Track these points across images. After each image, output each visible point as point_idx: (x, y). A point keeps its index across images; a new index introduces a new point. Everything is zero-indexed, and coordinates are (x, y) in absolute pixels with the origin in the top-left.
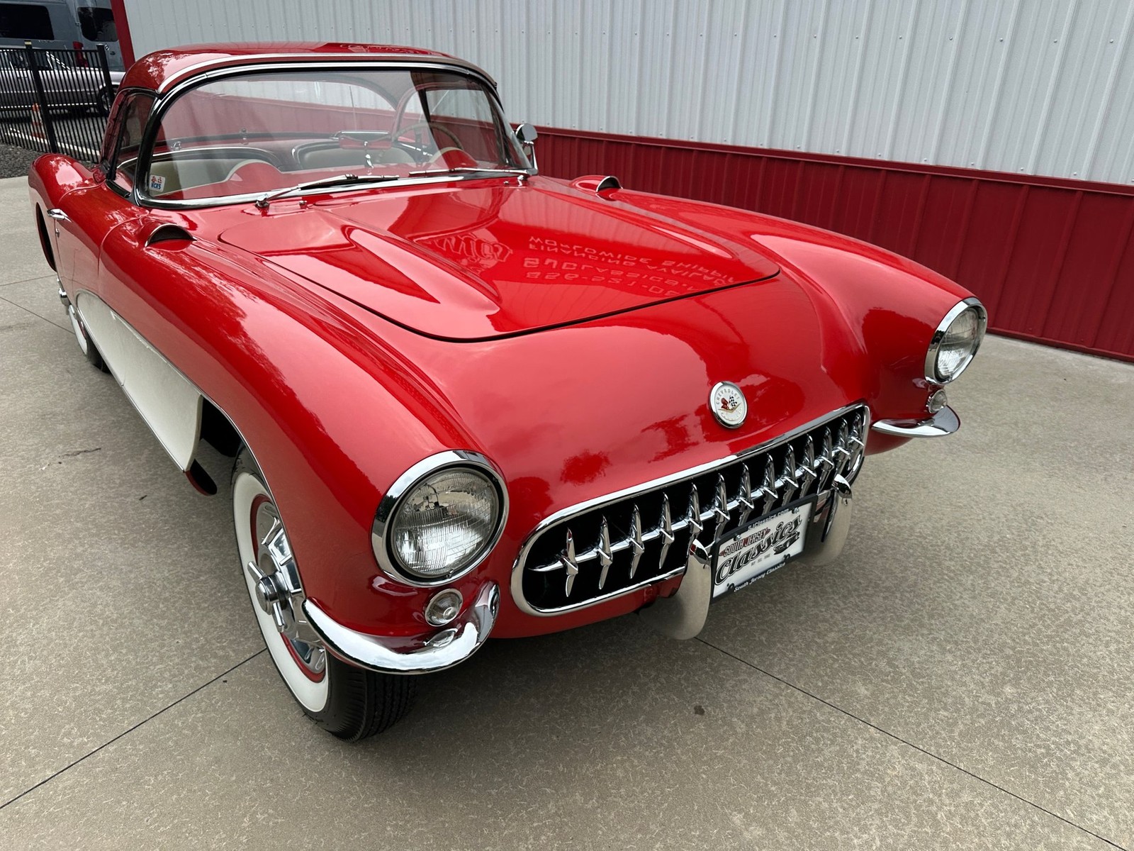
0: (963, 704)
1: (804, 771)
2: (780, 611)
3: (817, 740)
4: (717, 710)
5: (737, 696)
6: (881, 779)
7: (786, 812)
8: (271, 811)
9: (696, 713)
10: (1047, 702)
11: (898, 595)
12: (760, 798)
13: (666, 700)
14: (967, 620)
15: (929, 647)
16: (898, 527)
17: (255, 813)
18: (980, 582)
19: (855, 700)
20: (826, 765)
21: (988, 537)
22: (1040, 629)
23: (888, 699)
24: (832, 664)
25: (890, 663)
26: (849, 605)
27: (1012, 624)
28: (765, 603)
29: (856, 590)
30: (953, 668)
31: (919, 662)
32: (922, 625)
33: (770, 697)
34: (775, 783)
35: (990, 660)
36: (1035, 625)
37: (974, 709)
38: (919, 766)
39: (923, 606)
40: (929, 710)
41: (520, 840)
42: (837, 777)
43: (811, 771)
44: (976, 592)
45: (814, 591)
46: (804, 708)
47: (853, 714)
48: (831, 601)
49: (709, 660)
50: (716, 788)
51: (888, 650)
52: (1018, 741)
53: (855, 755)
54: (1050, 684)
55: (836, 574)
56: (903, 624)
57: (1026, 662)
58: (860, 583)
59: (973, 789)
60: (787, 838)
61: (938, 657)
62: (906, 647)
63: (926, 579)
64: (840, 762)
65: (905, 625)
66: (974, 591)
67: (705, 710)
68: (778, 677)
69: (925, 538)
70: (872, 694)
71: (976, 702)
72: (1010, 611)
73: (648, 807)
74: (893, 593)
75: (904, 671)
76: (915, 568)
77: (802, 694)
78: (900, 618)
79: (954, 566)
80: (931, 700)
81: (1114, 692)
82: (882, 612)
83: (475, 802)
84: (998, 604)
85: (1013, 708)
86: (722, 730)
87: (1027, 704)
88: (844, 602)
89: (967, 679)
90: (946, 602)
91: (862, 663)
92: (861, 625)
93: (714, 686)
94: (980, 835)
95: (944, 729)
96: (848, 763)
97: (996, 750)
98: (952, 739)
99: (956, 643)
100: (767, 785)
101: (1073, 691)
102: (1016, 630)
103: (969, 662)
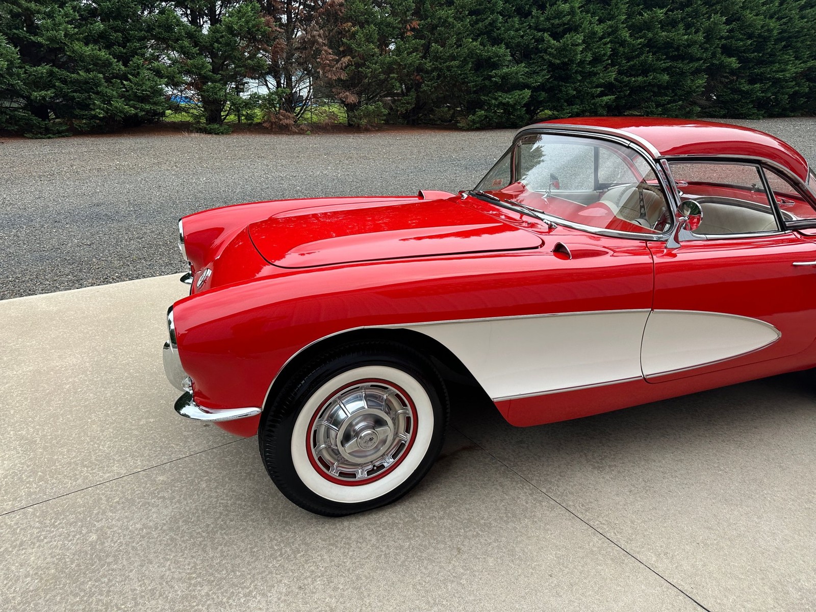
0: (111, 511)
2: (241, 473)
3: (155, 452)
4: (201, 430)
5: (202, 438)
6: (118, 461)
10: (68, 549)
11: (204, 534)
14: (151, 556)
15: (154, 521)
18: (170, 595)
19: (159, 473)
20: (143, 449)
22: (102, 595)
23: (147, 484)
24: (186, 475)
25: (164, 497)
26: (218, 505)
27: (122, 581)
30: (131, 523)
31: (151, 510)
32: (171, 529)
33: (191, 447)
34: (152, 433)
35: (116, 544)
36: (108, 596)
37: (104, 513)
38: (108, 475)
39: (183, 541)
40: (124, 496)
46: (173, 455)
48: (229, 498)
49: (230, 437)
51: (172, 503)
52: (72, 518)
54: (72, 562)
56: (181, 521)
57: (95, 562)
58: (232, 521)
59: (79, 485)
61: (144, 521)
62: (165, 512)
63: (203, 561)
64: (139, 453)
66: (167, 582)
67: (205, 427)
70: (155, 480)
71: (105, 517)
72: (131, 590)
74: (208, 533)
75: (153, 500)
76: (219, 563)
77: (181, 457)
78: (186, 522)
79: (199, 590)
80: (127, 499)
81: (30, 591)
82: (198, 517)
84: (143, 588)
85: (84, 531)
86: (190, 428)
87: (78, 539)
88: (222, 503)
89: (119, 524)
90: (174, 557)
91: (175, 487)
92: (199, 501)
93: (214, 433)
94: (65, 476)
95: (110, 494)
97: (80, 507)
98: (103, 494)
99: (143, 537)
101: (56, 569)
102: (117, 578)
103: (127, 533)
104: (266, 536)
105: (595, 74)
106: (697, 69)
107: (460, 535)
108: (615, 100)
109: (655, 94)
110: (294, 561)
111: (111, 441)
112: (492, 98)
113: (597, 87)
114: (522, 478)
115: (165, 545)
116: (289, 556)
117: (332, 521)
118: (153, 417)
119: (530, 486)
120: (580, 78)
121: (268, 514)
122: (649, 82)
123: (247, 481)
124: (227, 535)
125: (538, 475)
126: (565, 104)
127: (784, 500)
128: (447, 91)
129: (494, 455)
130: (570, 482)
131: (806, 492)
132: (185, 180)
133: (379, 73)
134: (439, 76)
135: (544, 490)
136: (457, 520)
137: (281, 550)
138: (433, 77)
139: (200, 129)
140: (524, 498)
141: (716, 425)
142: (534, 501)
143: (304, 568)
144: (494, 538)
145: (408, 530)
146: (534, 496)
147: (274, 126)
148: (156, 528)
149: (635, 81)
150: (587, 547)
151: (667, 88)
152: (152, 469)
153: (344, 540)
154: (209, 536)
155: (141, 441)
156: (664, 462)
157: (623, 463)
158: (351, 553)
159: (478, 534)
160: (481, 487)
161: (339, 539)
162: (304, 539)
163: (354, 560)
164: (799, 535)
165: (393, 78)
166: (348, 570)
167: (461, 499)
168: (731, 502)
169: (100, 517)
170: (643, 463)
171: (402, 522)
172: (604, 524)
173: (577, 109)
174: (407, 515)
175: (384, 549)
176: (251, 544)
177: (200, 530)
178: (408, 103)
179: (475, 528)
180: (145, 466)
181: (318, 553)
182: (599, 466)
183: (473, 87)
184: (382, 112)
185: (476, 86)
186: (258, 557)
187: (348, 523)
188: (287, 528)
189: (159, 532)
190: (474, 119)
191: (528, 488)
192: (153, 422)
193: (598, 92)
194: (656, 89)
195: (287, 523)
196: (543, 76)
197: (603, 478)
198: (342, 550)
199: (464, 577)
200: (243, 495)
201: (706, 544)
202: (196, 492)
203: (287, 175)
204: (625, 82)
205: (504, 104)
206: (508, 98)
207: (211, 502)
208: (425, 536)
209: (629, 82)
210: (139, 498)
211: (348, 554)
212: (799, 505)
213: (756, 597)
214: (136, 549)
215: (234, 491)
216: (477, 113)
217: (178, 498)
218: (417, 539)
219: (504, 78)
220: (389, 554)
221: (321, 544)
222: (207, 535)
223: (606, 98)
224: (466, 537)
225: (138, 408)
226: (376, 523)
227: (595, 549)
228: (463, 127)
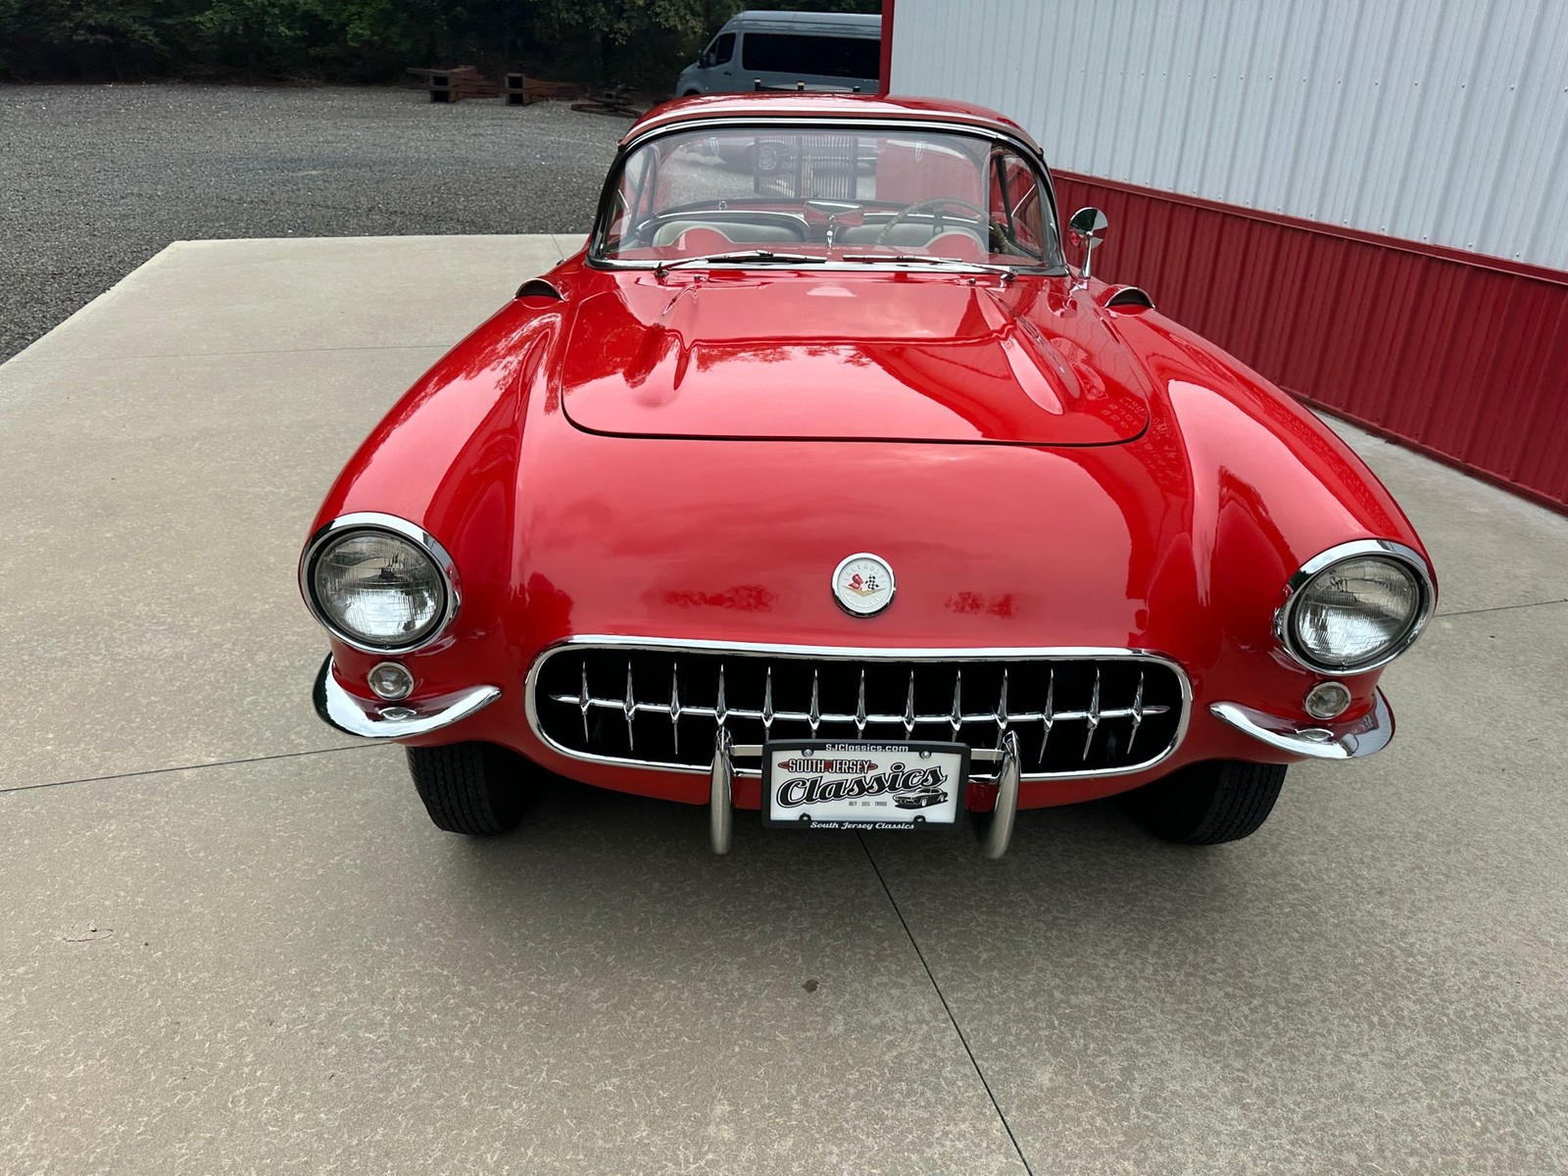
1: (854, 1113)
2: (1047, 939)
3: (911, 1092)
4: (831, 997)
5: (873, 996)
7: (781, 1136)
8: (358, 862)
9: (805, 987)
11: (1257, 1002)
12: (769, 1106)
13: (787, 956)
14: (1333, 1085)
15: (1217, 1085)
16: (1383, 922)
17: (348, 856)
18: (1430, 1053)
19: (1019, 1082)
20: (889, 1123)
21: (1541, 1004)
23: (1068, 1106)
24: (1040, 1028)
25: (1127, 1073)
26: (1159, 978)
27: (1411, 1131)
28: (1039, 921)
29: (1196, 966)
30: (1221, 1127)
31: (1174, 1092)
32: (1242, 1055)
33: (911, 1018)
34: (805, 1103)
35: (1300, 1151)
36: (1456, 1152)
39: (1279, 1034)
40: (1112, 1151)
41: (505, 997)
42: (885, 1142)
43: (861, 1117)
44: (1404, 1062)
45: (1130, 939)
46: (939, 1053)
47: (995, 1095)
48: (1138, 961)
49: (886, 944)
50: (736, 1068)
51: (1147, 1055)
53: (937, 1135)
55: (1191, 935)
56: (1214, 1038)
58: (1214, 961)
60: (749, 1160)
61: (1215, 1103)
63: (1335, 1006)
64: (909, 1131)
65: (1214, 1041)
66: (1403, 1058)
67: (818, 989)
68: (949, 1004)
69: (1411, 955)
70: (1053, 1089)
72: (1431, 1114)
73: (646, 1042)
74: (1253, 996)
75: (1136, 1089)
76: (1335, 983)
77: (956, 1037)
78: (1217, 1029)
79: (1411, 1012)
80: (1130, 1142)
82: (1201, 1009)
83: (506, 944)
84: (1423, 1094)
86: (811, 1019)
88: (1156, 971)
89: (1225, 1151)
90: (1328, 1048)
91: (1086, 1049)
92: (1145, 1007)
93: (858, 972)
96: (919, 1137)
99: (1271, 1102)
100: (793, 1098)
102: (1405, 1141)
103: (1257, 1135)
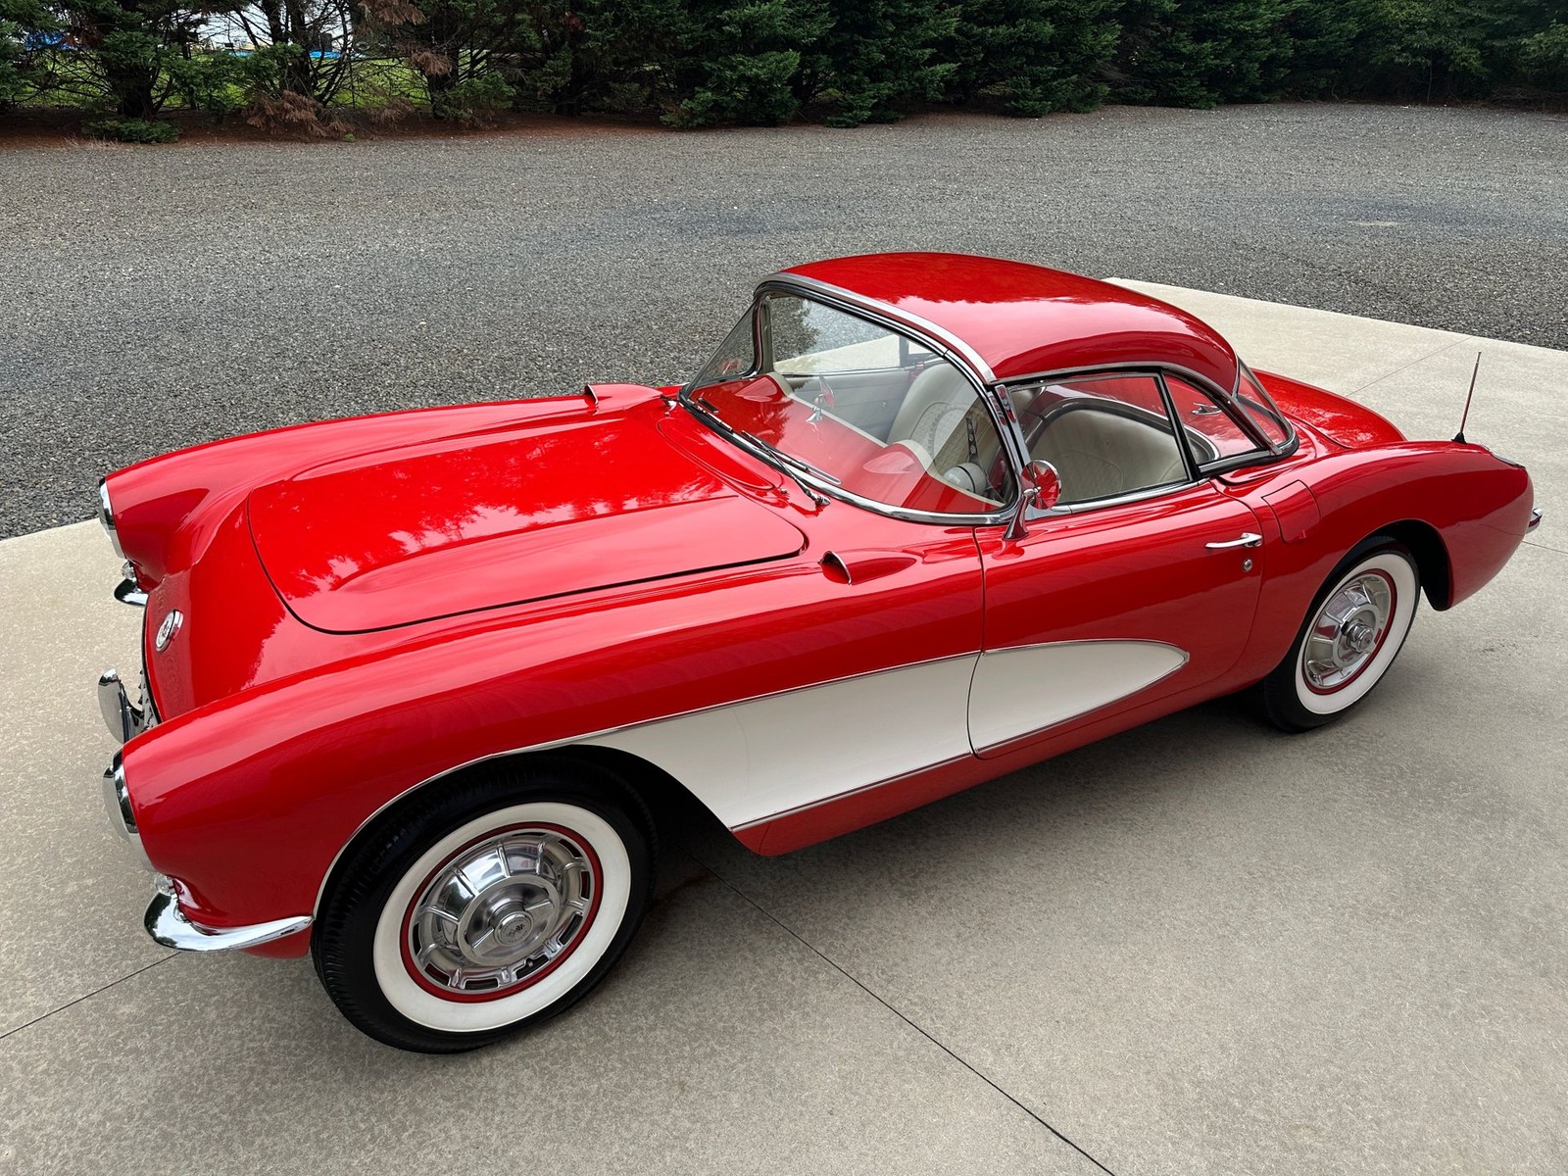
0: (34, 1092)
2: (281, 980)
6: (34, 981)
15: (124, 1103)
20: (81, 948)
23: (98, 1026)
24: (175, 998)
25: (136, 1051)
26: (245, 1052)
30: (79, 1112)
31: (115, 1080)
32: (160, 1115)
35: (56, 1161)
37: (21, 1098)
38: (16, 1015)
39: (187, 1136)
40: (57, 1057)
48: (264, 1036)
51: (154, 1059)
56: (177, 1096)
58: (274, 1083)
61: (104, 1105)
62: (144, 1080)
64: (73, 958)
65: (173, 1096)
70: (115, 1016)
71: (24, 1106)
74: (232, 1114)
75: (116, 1059)
76: (261, 1170)
77: (161, 959)
78: (187, 1096)
80: (64, 1063)
82: (209, 1082)
88: (253, 1049)
89: (56, 1117)
91: (157, 1025)
92: (207, 1049)
95: (27, 1057)
98: (13, 1058)
99: (107, 1139)
103: (73, 1134)
104: (342, 1105)
105: (920, 20)
106: (1103, 11)
107: (684, 1057)
108: (957, 72)
109: (1031, 62)
110: (398, 1148)
111: (11, 937)
112: (725, 66)
113: (925, 45)
114: (786, 931)
115: (153, 1148)
116: (387, 1139)
117: (460, 1058)
118: (91, 874)
119: (798, 944)
120: (891, 28)
121: (342, 1059)
122: (1020, 38)
123: (295, 996)
124: (269, 1112)
125: (812, 920)
126: (867, 79)
127: (1190, 925)
128: (635, 49)
129: (740, 890)
130: (864, 927)
131: (1222, 906)
132: (86, 273)
133: (493, 11)
134: (617, 21)
135: (822, 950)
136: (677, 1029)
137: (371, 1129)
138: (606, 20)
139: (106, 131)
140: (789, 969)
141: (1096, 791)
142: (806, 973)
143: (416, 1159)
144: (739, 1054)
145: (595, 1059)
146: (806, 964)
147: (272, 125)
148: (131, 1118)
149: (992, 35)
150: (889, 1051)
151: (1051, 48)
152: (106, 992)
153: (485, 1094)
154: (234, 1119)
155: (74, 930)
156: (1012, 872)
157: (949, 881)
158: (497, 1119)
159: (713, 1050)
160: (719, 957)
161: (475, 1093)
162: (412, 1102)
163: (504, 1131)
164: (1206, 987)
165: (523, 21)
166: (496, 1151)
167: (684, 986)
168: (1111, 939)
169: (15, 1107)
170: (979, 878)
171: (583, 1045)
172: (916, 1004)
173: (889, 88)
174: (592, 1031)
175: (555, 1101)
176: (316, 1125)
177: (216, 1110)
178: (557, 74)
179: (708, 1040)
180: (89, 987)
181: (439, 1127)
182: (910, 892)
183: (687, 43)
184: (503, 93)
185: (693, 40)
186: (331, 1149)
187: (490, 1059)
188: (379, 1084)
189: (137, 1123)
190: (691, 108)
191: (795, 948)
192: (93, 885)
193: (926, 57)
194: (1031, 51)
195: (379, 1075)
196: (823, 23)
197: (917, 913)
198: (482, 1115)
199: (691, 1136)
200: (291, 1027)
201: (1069, 1022)
202: (199, 1030)
203: (311, 253)
204: (976, 35)
205: (749, 79)
206: (756, 68)
207: (230, 1049)
208: (625, 1068)
209: (983, 36)
210: (87, 1059)
211: (492, 1120)
212: (1210, 933)
213: (1136, 1106)
214: (98, 1166)
215: (273, 1020)
216: (698, 96)
217: (164, 1048)
218: (611, 1074)
219: (747, 25)
220: (564, 1110)
221: (444, 1106)
222: (230, 1118)
223: (941, 68)
224: (693, 1059)
225: (57, 856)
226: (539, 1054)
227: (901, 1053)
228: (671, 123)
